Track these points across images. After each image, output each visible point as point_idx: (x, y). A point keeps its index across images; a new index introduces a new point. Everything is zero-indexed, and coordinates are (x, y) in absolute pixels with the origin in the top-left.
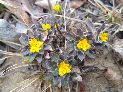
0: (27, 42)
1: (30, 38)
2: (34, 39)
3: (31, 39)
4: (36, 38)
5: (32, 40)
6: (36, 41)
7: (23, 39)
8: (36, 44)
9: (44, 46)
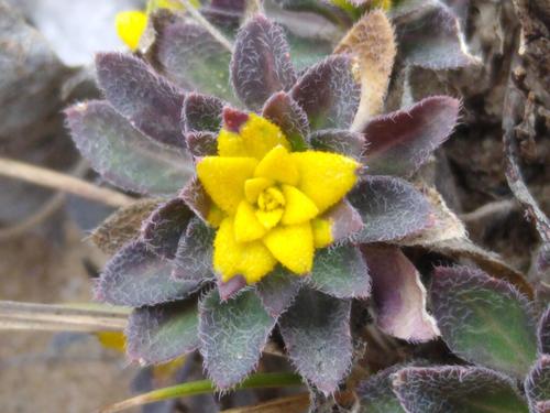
0: (151, 147)
1: (204, 114)
2: (257, 120)
3: (214, 127)
4: (272, 114)
5: (225, 137)
6: (279, 150)
7: (111, 119)
8: (278, 185)
9: (364, 196)
